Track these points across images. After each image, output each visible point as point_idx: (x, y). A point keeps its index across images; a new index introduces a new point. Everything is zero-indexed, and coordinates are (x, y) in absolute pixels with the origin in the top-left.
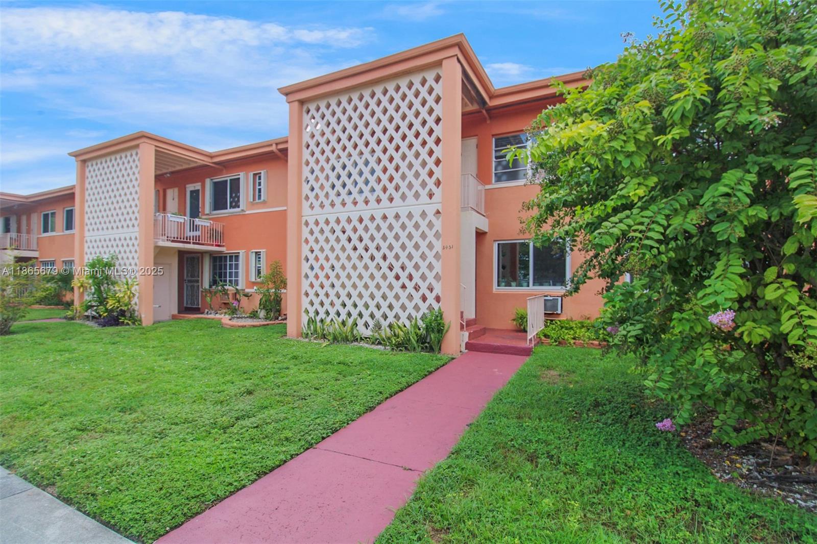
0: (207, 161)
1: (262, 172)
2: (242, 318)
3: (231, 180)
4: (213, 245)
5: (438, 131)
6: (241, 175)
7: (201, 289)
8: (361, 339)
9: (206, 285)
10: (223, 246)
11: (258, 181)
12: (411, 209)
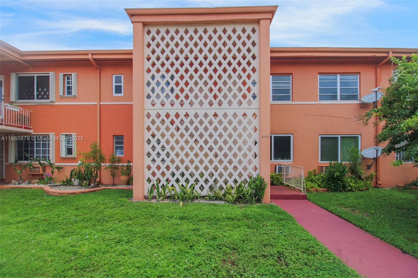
0: (17, 57)
1: (73, 74)
2: (57, 186)
3: (37, 77)
4: (22, 127)
5: (254, 63)
6: (51, 74)
7: (5, 164)
8: (200, 197)
9: (12, 159)
10: (30, 129)
11: (66, 80)
12: (236, 111)
